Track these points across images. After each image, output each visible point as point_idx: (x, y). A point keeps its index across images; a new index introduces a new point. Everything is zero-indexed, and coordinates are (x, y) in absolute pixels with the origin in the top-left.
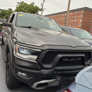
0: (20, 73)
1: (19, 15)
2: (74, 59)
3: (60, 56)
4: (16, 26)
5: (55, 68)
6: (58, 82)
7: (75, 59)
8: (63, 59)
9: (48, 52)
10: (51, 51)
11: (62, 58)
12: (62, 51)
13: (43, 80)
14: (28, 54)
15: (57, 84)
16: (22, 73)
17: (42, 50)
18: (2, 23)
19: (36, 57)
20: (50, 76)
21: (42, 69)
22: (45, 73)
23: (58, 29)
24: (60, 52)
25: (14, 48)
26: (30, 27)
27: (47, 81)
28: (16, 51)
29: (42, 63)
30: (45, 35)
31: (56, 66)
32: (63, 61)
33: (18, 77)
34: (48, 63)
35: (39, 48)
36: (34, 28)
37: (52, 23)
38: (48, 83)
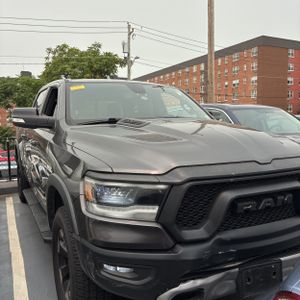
0: (111, 268)
1: (72, 88)
3: (228, 196)
4: (69, 122)
5: (218, 237)
6: (231, 282)
7: (275, 200)
8: (240, 205)
10: (197, 186)
11: (234, 203)
12: (232, 180)
13: (185, 281)
15: (228, 287)
16: (116, 266)
17: (172, 185)
18: (22, 121)
19: (153, 210)
20: (207, 265)
21: (178, 246)
22: (191, 257)
24: (225, 183)
26: (112, 121)
27: (199, 282)
28: (87, 200)
29: (175, 227)
30: (168, 139)
31: (218, 231)
32: (239, 211)
33: (106, 281)
34: (195, 225)
36: (126, 121)
38: (203, 289)
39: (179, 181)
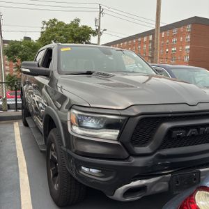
0: (87, 170)
1: (62, 50)
2: (196, 130)
3: (166, 126)
4: (60, 72)
5: (158, 153)
6: (165, 183)
7: (198, 130)
8: (174, 132)
9: (141, 120)
10: (146, 118)
11: (170, 131)
12: (170, 115)
13: (135, 181)
14: (99, 127)
15: (163, 187)
16: (90, 168)
17: (129, 117)
18: (28, 70)
19: (117, 133)
20: (150, 171)
21: (131, 157)
22: (140, 165)
23: (145, 72)
24: (165, 117)
25: (69, 119)
26: (89, 73)
27: (144, 182)
28: (72, 124)
29: (130, 145)
30: (128, 86)
31: (159, 149)
32: (173, 137)
33: (83, 177)
34: (144, 144)
35: (123, 113)
36: (98, 73)
37: (131, 60)
38: (146, 186)
39: (134, 114)
